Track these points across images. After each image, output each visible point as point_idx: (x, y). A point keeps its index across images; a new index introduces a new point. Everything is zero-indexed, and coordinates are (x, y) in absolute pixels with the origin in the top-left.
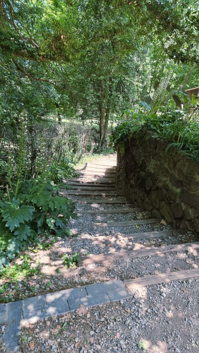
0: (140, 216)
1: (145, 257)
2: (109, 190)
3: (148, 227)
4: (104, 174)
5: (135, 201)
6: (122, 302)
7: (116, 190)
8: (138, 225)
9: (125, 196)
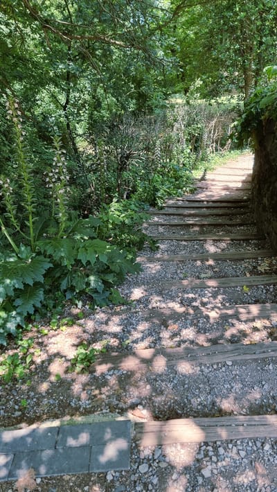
0: (264, 266)
1: (218, 364)
2: (233, 215)
3: (267, 290)
4: (240, 185)
5: (268, 234)
6: (109, 478)
7: (245, 213)
8: (247, 286)
9: (255, 224)
